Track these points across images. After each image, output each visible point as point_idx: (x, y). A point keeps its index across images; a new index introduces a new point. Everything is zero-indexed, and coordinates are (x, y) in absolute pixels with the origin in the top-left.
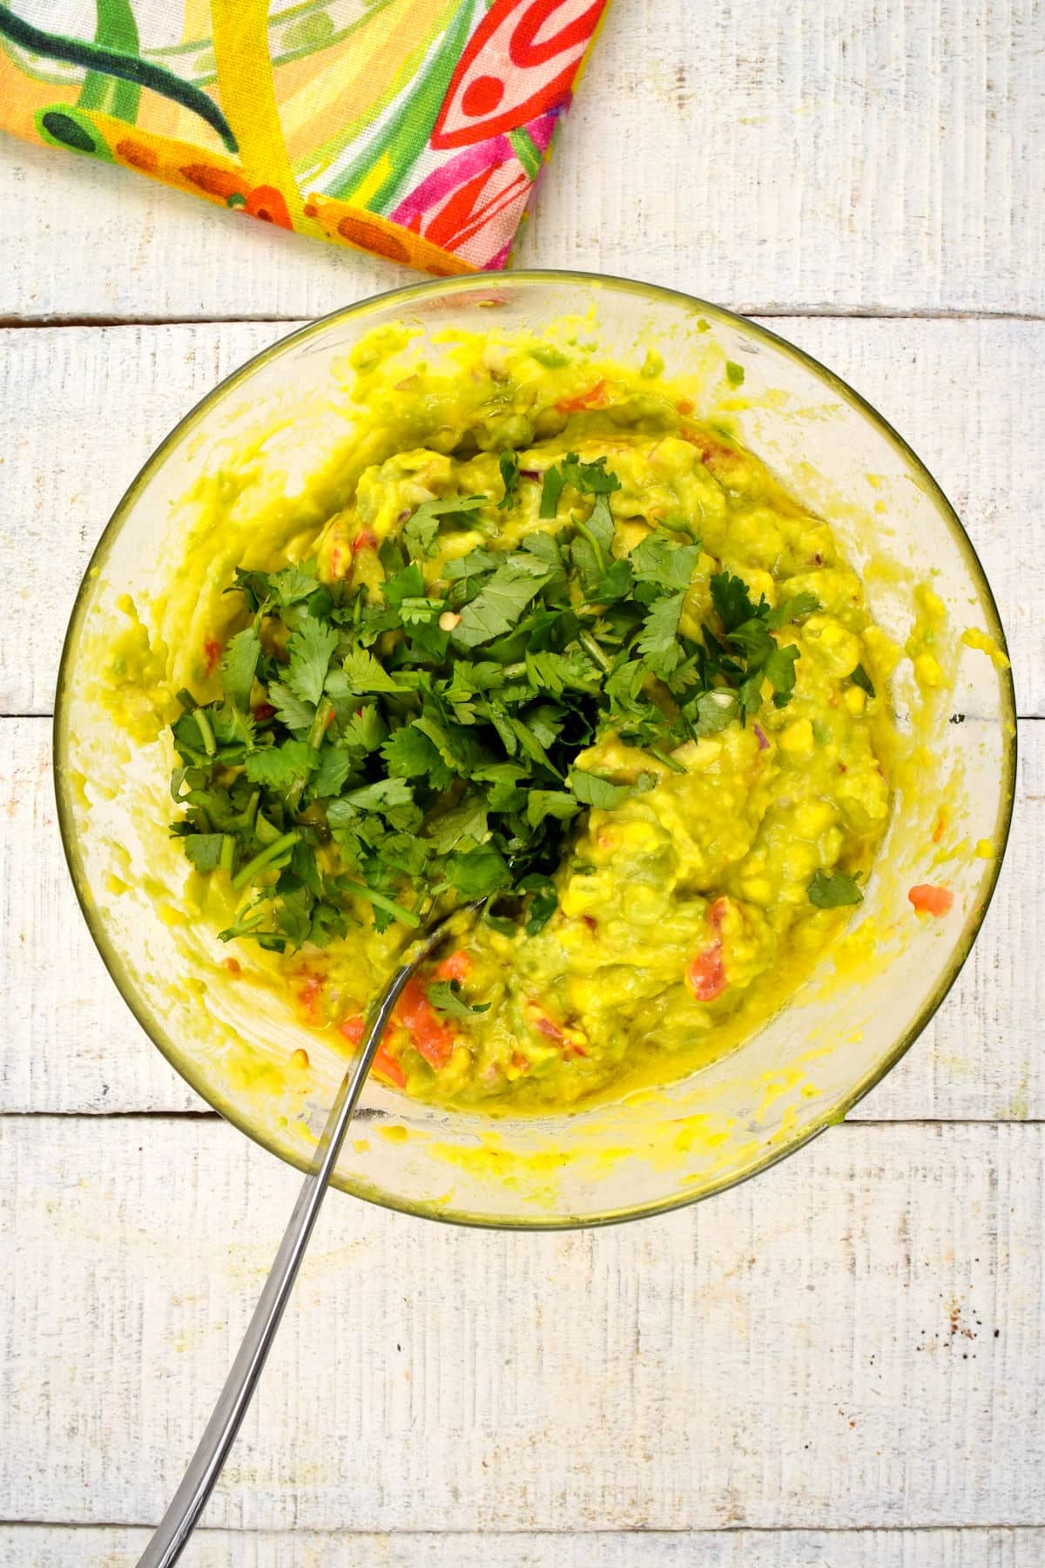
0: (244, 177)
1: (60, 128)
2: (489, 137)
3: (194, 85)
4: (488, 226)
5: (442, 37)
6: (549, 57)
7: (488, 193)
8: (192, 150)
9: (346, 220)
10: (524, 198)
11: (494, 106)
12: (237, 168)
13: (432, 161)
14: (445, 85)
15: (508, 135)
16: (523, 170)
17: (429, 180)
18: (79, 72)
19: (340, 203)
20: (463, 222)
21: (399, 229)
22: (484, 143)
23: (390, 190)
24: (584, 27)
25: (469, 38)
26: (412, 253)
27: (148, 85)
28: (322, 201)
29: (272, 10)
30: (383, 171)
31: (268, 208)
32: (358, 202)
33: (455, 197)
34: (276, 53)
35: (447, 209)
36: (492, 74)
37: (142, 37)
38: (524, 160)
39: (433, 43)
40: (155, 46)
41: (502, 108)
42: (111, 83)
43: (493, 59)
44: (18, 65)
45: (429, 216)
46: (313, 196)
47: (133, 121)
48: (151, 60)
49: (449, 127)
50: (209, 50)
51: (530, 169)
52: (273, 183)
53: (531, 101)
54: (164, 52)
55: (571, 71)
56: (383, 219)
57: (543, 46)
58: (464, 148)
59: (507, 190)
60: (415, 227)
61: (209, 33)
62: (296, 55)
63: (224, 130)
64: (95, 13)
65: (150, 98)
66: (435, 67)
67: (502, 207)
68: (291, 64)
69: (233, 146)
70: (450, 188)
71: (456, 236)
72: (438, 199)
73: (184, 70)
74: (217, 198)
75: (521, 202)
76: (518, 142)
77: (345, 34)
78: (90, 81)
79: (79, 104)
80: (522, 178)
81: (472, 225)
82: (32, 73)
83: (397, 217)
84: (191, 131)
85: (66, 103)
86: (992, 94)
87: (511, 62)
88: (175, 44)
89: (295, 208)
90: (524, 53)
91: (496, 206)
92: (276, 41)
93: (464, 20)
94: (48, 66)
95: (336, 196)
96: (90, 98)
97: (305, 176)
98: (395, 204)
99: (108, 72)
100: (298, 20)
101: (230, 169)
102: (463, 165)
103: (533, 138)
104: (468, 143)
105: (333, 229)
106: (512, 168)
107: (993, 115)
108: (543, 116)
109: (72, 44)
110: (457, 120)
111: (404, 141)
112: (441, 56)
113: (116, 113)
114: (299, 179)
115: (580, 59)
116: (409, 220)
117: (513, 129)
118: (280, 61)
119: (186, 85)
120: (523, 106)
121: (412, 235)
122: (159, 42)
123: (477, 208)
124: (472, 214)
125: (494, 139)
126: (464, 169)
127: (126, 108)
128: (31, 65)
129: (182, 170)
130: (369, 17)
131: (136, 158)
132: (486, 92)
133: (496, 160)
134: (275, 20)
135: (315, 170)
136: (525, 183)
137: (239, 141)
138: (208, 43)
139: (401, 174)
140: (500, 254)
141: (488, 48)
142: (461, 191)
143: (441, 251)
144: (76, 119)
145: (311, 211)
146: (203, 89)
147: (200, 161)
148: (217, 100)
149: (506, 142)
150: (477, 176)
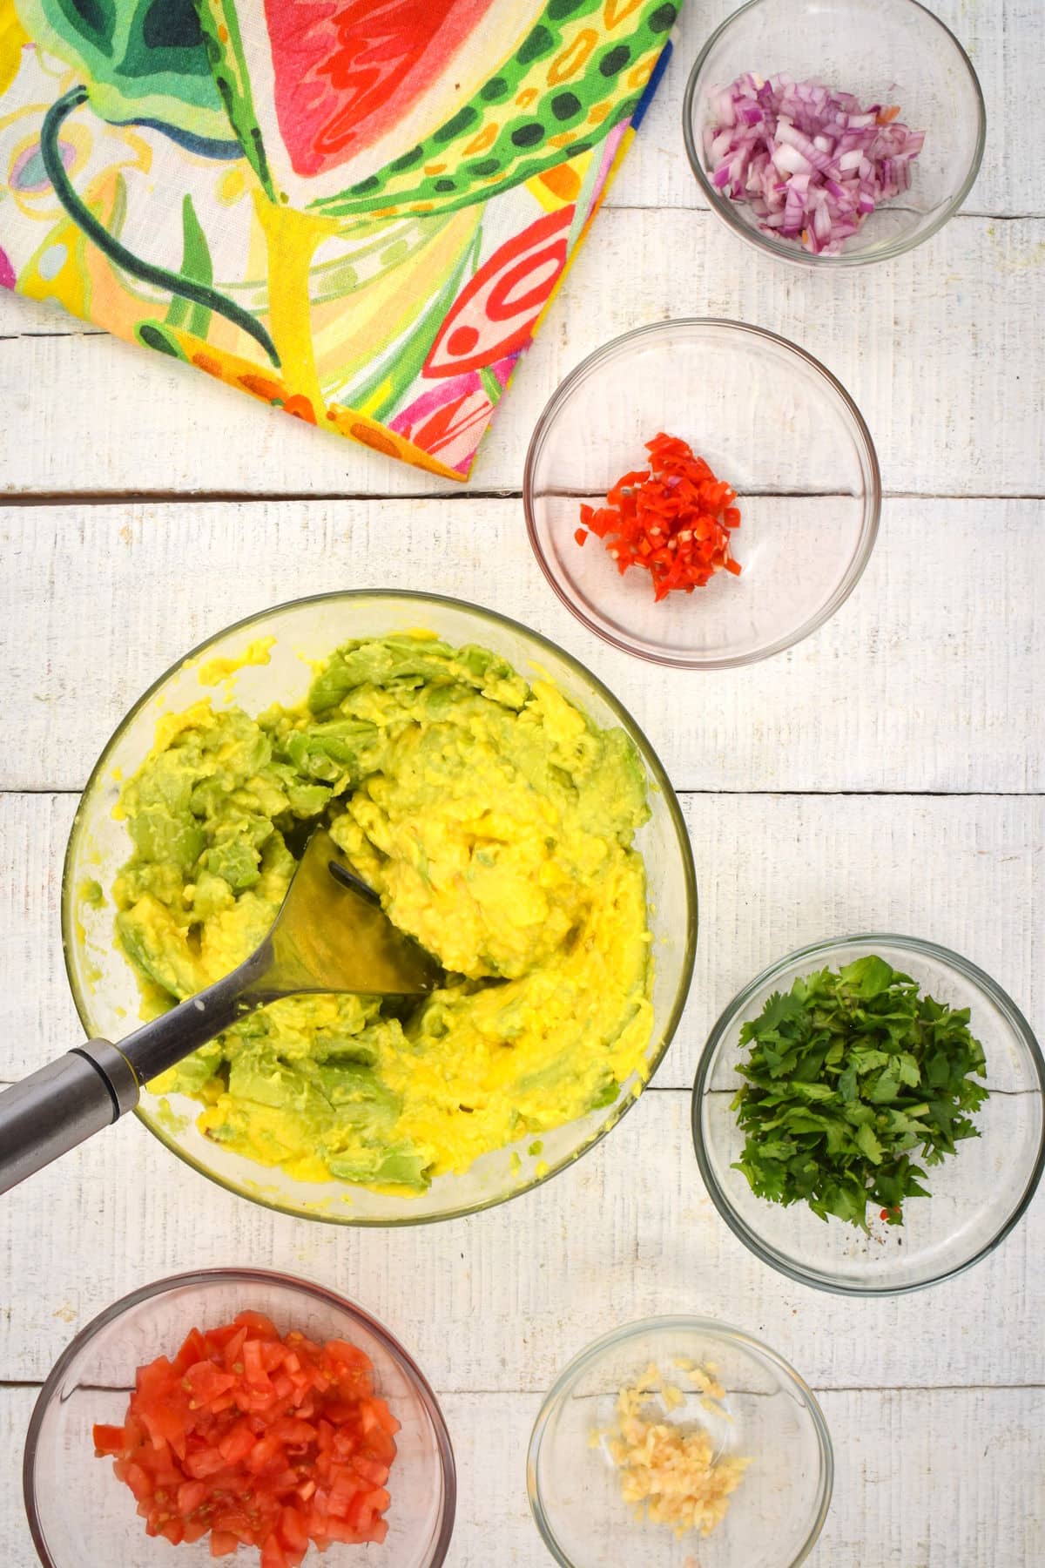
0: (285, 387)
1: (152, 338)
2: (465, 372)
3: (251, 314)
4: (459, 438)
5: (437, 294)
6: (515, 314)
7: (460, 414)
8: (247, 364)
9: (356, 425)
10: (487, 419)
11: (469, 349)
12: (279, 380)
13: (423, 386)
14: (436, 330)
15: (479, 371)
16: (487, 399)
17: (419, 400)
18: (167, 296)
19: (353, 411)
20: (442, 435)
21: (396, 436)
22: (462, 377)
23: (391, 405)
24: (541, 294)
25: (457, 296)
26: (403, 453)
27: (217, 310)
28: (340, 410)
29: (313, 263)
30: (385, 391)
31: (300, 411)
32: (367, 412)
33: (437, 416)
34: (313, 297)
35: (430, 423)
36: (471, 324)
37: (215, 273)
38: (489, 391)
39: (431, 299)
40: (224, 281)
41: (477, 350)
42: (190, 306)
43: (473, 314)
44: (124, 285)
45: (417, 427)
46: (334, 405)
47: (204, 337)
48: (221, 291)
49: (436, 362)
50: (264, 289)
51: (493, 398)
52: (305, 394)
53: (498, 347)
54: (231, 286)
55: (530, 325)
56: (384, 426)
57: (511, 305)
58: (446, 379)
59: (474, 413)
60: (406, 435)
61: (266, 276)
62: (326, 299)
63: (271, 351)
64: (182, 251)
65: (217, 319)
66: (430, 317)
67: (471, 425)
68: (324, 305)
69: (277, 363)
70: (434, 408)
71: (436, 444)
72: (425, 414)
73: (245, 301)
74: (264, 399)
75: (484, 423)
76: (485, 377)
77: (365, 284)
78: (175, 303)
79: (167, 321)
80: (486, 404)
81: (448, 437)
82: (133, 293)
83: (394, 426)
84: (247, 349)
85: (157, 320)
86: (898, 328)
87: (486, 318)
88: (242, 280)
89: (320, 413)
90: (496, 310)
91: (466, 423)
92: (314, 286)
93: (455, 282)
94: (145, 288)
95: (350, 406)
96: (174, 317)
97: (329, 389)
98: (393, 416)
99: (189, 297)
100: (331, 272)
101: (274, 380)
102: (445, 392)
103: (496, 376)
104: (449, 375)
105: (347, 430)
106: (480, 396)
107: (899, 344)
108: (505, 359)
109: (163, 273)
110: (442, 357)
111: (403, 369)
112: (436, 308)
113: (193, 331)
114: (324, 391)
115: (537, 317)
116: (402, 429)
117: (483, 367)
118: (316, 302)
119: (245, 313)
120: (491, 350)
121: (404, 440)
122: (227, 280)
123: (452, 425)
124: (448, 429)
125: (468, 374)
126: (445, 394)
127: (199, 327)
128: (133, 286)
129: (239, 378)
130: (384, 273)
131: (205, 365)
132: (466, 338)
133: (469, 390)
134: (316, 270)
135: (335, 385)
136: (489, 408)
137: (282, 360)
138: (263, 283)
139: (400, 393)
140: (467, 459)
141: (470, 306)
142: (442, 411)
143: (425, 453)
144: (164, 333)
145: (331, 416)
146: (258, 318)
147: (253, 373)
148: (268, 329)
149: (477, 376)
150: (454, 401)
